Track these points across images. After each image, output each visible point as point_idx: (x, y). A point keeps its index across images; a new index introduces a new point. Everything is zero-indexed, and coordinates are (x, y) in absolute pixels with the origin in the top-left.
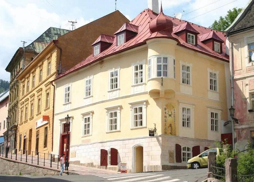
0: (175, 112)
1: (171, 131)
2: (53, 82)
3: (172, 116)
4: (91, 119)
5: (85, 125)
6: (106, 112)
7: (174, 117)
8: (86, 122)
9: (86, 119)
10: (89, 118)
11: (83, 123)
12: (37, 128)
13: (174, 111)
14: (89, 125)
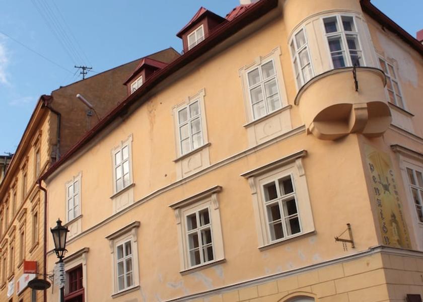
0: (394, 177)
1: (399, 235)
2: (43, 181)
3: (391, 188)
4: (134, 246)
5: (121, 264)
6: (177, 217)
7: (396, 193)
8: (120, 255)
9: (120, 248)
10: (128, 245)
11: (113, 260)
12: (19, 295)
13: (392, 175)
14: (129, 262)
